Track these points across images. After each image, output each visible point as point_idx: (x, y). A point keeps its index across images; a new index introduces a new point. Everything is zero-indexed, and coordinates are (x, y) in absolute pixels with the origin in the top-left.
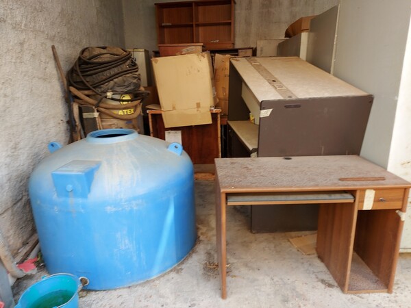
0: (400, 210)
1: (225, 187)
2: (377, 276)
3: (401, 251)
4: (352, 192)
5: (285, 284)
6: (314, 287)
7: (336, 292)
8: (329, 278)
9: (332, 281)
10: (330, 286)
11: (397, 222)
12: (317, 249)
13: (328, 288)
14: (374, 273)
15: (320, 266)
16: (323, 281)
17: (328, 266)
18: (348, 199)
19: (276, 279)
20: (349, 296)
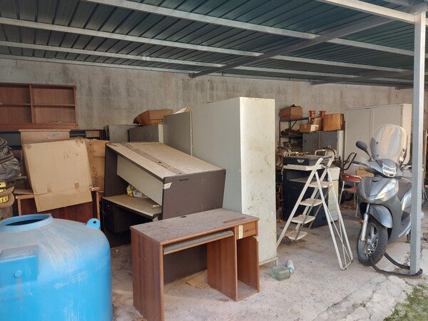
0: (255, 235)
1: (162, 241)
2: (249, 285)
3: (260, 264)
4: (232, 229)
5: (199, 310)
6: (217, 305)
7: (231, 303)
8: (223, 296)
9: (226, 298)
10: (226, 301)
11: (255, 243)
12: (208, 283)
13: (226, 303)
14: (246, 284)
15: (215, 292)
16: (221, 300)
17: (220, 290)
18: (230, 234)
19: (192, 310)
20: (239, 302)
